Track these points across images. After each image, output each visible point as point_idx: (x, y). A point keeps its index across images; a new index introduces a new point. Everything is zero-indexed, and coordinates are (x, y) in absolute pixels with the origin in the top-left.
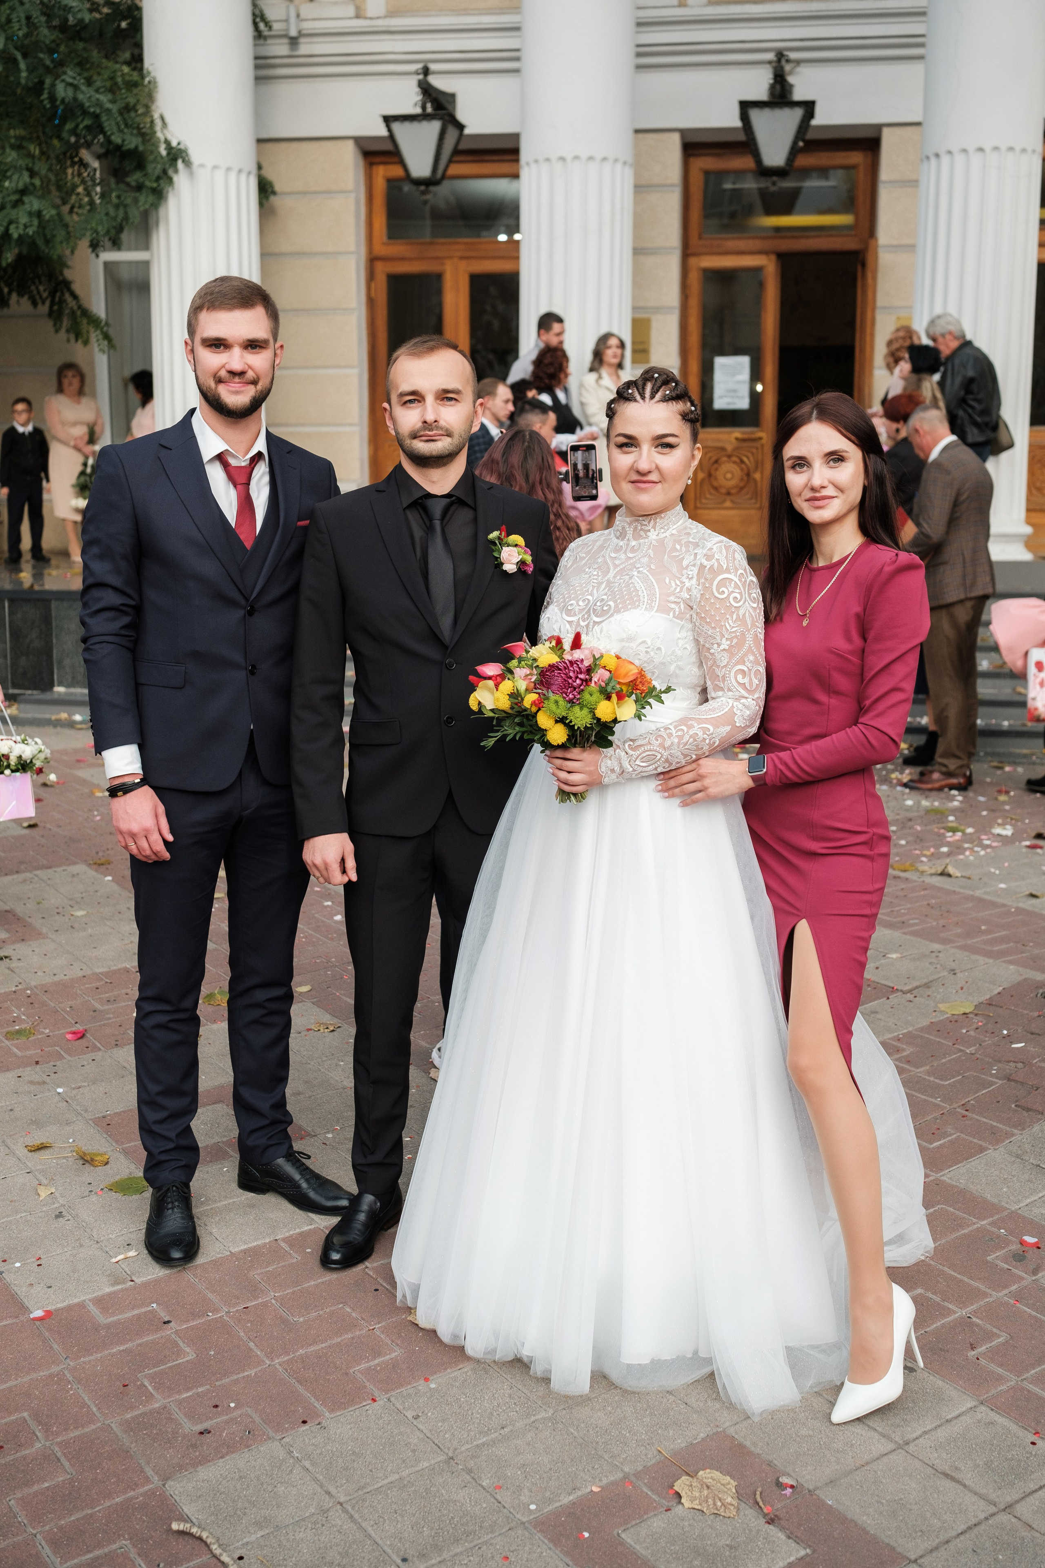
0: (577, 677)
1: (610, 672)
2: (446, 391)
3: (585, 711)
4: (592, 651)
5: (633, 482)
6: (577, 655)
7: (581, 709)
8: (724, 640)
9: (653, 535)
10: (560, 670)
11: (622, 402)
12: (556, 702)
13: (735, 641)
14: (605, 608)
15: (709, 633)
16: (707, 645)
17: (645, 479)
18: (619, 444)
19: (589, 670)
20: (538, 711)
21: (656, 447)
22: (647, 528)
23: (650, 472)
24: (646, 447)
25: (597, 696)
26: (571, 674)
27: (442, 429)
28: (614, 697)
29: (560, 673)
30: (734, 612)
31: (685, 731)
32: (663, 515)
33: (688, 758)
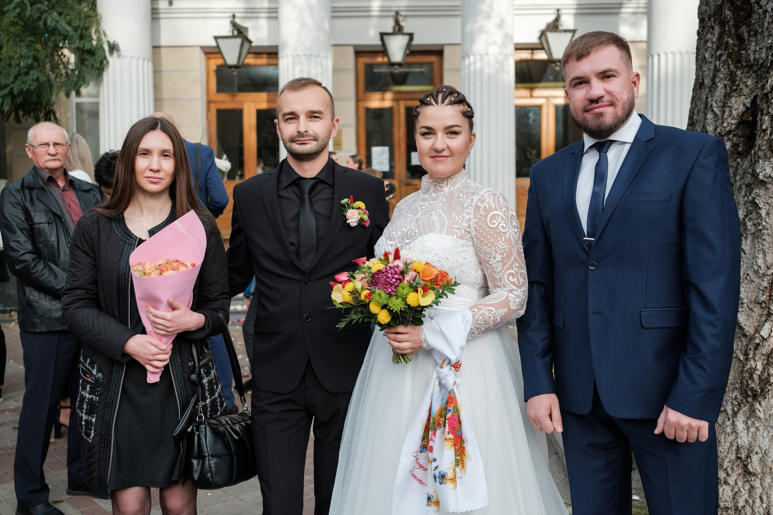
1: (419, 273)
2: (314, 112)
3: (400, 300)
5: (432, 157)
6: (398, 263)
7: (397, 298)
8: (498, 254)
9: (446, 189)
10: (383, 273)
11: (423, 106)
12: (380, 295)
13: (505, 254)
14: (413, 234)
15: (487, 251)
16: (486, 259)
17: (440, 155)
18: (422, 133)
19: (402, 273)
20: (370, 302)
21: (447, 134)
22: (443, 186)
23: (443, 150)
24: (440, 134)
25: (407, 289)
26: (389, 275)
27: (310, 136)
28: (420, 290)
29: (382, 275)
30: (502, 236)
31: (477, 312)
32: (452, 177)
33: (480, 330)
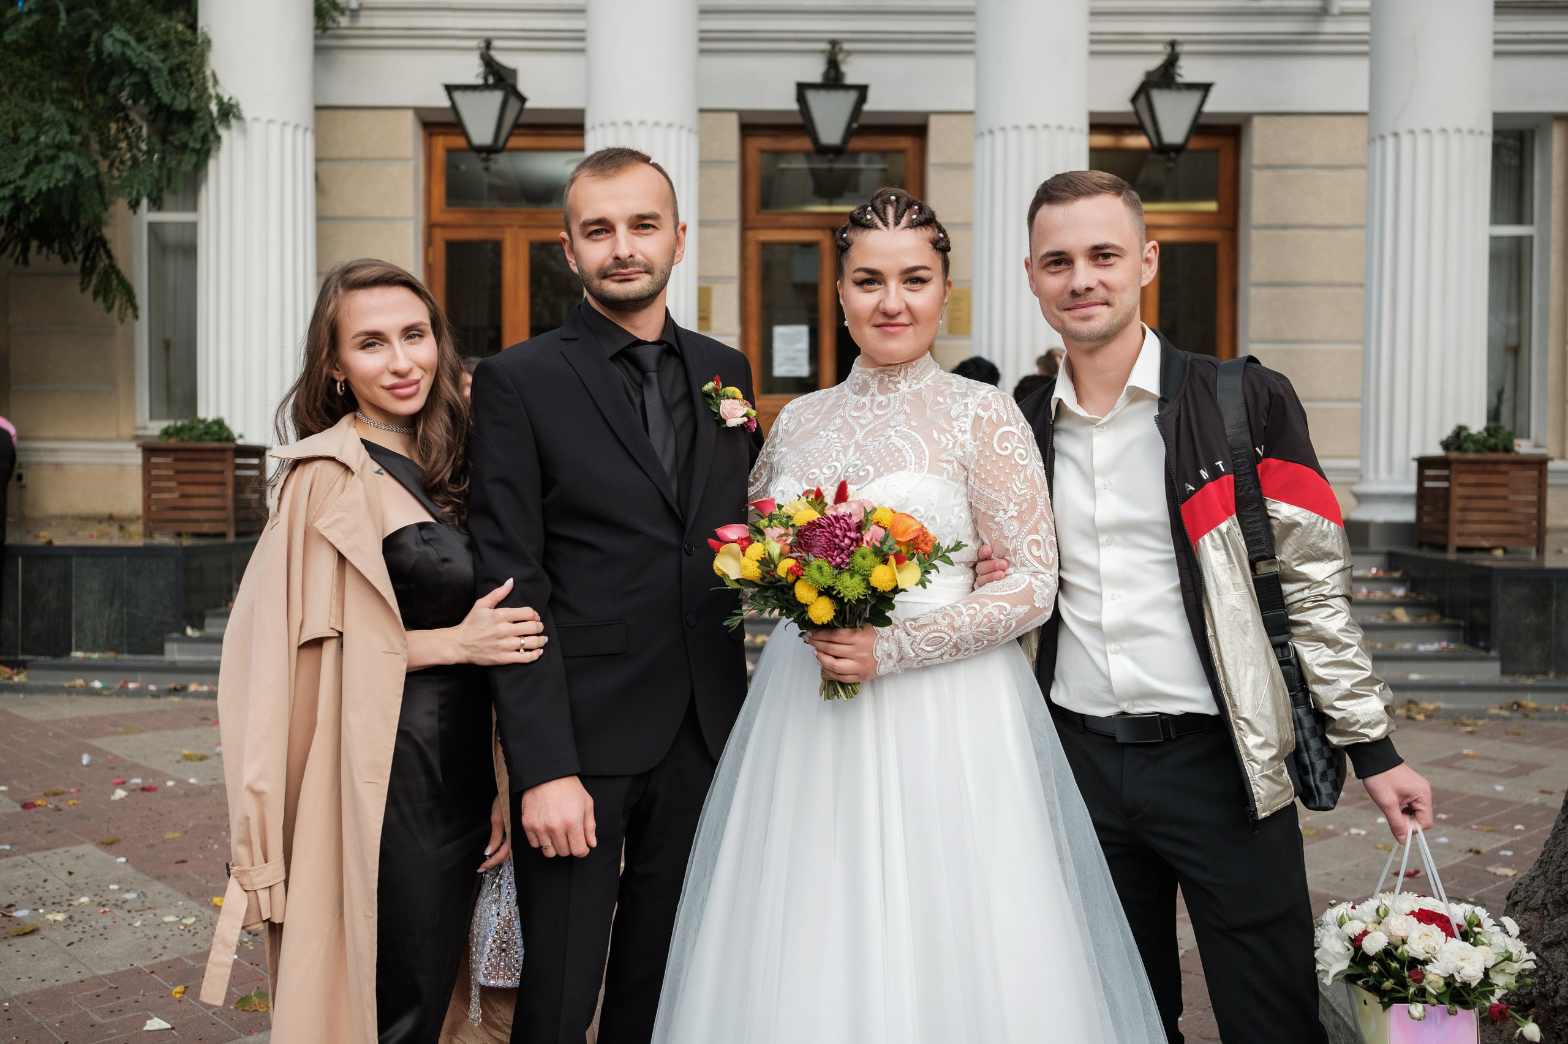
0: (845, 536)
1: (885, 529)
2: (641, 217)
3: (857, 578)
4: (861, 504)
6: (843, 509)
7: (852, 576)
8: (1011, 505)
9: (903, 387)
11: (858, 229)
12: (820, 568)
13: (1025, 506)
14: (861, 474)
15: (993, 497)
16: (991, 513)
17: (893, 322)
18: (859, 280)
19: (860, 527)
20: (795, 581)
21: (905, 283)
22: (897, 379)
23: (899, 313)
24: (893, 284)
25: (871, 559)
26: (838, 532)
27: (638, 264)
28: (892, 559)
29: (823, 532)
30: (1021, 472)
31: (978, 609)
32: (914, 363)
33: (980, 644)
